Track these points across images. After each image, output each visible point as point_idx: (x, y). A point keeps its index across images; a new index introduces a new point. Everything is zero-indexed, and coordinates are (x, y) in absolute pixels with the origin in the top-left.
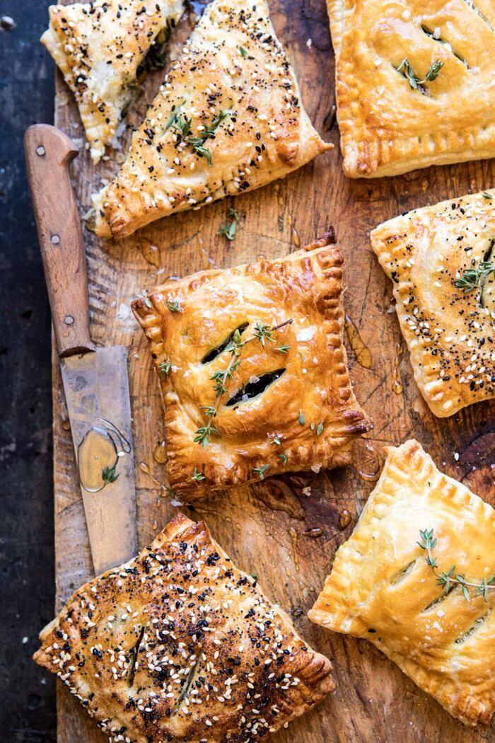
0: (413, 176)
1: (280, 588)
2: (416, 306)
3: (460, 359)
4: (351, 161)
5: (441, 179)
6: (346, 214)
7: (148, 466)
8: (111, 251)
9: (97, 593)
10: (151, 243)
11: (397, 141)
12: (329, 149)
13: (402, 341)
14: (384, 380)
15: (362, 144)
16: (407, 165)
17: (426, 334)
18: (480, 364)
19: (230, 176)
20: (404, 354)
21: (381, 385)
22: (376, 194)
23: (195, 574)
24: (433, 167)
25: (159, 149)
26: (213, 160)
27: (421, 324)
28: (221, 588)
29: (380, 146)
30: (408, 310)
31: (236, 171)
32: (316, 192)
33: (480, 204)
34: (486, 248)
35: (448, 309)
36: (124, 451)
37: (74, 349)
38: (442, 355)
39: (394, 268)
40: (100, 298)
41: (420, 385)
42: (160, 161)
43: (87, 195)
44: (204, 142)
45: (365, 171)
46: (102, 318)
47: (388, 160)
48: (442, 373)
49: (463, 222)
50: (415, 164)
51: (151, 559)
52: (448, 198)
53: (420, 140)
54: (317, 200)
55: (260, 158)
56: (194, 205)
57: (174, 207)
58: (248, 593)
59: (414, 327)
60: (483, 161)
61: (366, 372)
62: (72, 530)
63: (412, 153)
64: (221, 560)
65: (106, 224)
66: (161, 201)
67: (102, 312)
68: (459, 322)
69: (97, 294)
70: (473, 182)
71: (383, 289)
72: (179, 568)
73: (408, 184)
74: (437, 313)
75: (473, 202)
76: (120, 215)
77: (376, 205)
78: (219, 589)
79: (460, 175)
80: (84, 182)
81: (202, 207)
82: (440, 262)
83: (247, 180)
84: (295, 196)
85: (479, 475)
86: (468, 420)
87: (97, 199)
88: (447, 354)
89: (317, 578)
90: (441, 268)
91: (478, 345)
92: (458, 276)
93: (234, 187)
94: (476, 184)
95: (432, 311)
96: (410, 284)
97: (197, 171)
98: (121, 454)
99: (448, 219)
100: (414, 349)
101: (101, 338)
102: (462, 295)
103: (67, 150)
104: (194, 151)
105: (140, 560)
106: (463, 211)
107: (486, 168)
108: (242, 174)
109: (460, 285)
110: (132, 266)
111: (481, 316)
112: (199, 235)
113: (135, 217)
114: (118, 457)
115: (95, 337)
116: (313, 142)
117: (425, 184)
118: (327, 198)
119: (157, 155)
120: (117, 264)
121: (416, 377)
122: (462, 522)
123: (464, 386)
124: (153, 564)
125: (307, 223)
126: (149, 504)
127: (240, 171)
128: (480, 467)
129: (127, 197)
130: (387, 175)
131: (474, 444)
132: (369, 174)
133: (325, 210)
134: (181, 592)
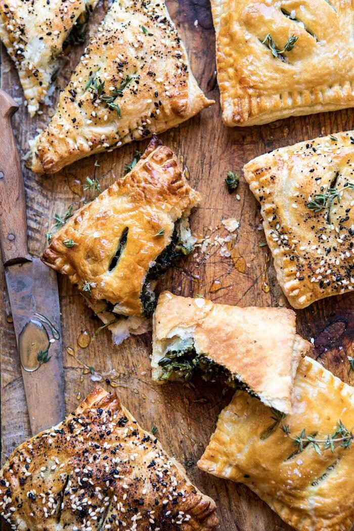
0: (277, 124)
1: (177, 444)
2: (278, 223)
3: (311, 264)
4: (228, 113)
5: (299, 127)
6: (225, 154)
7: (73, 350)
8: (44, 184)
9: (33, 449)
10: (76, 178)
11: (263, 98)
12: (211, 104)
13: (269, 252)
14: (255, 282)
15: (236, 100)
16: (271, 116)
17: (286, 245)
18: (327, 268)
19: (135, 126)
20: (270, 262)
21: (253, 286)
22: (248, 139)
23: (109, 433)
24: (292, 118)
25: (80, 105)
26: (122, 113)
27: (282, 237)
28: (129, 444)
29: (250, 102)
30: (272, 225)
31: (140, 122)
32: (202, 137)
33: (328, 144)
34: (332, 178)
35: (303, 225)
36: (55, 338)
37: (15, 259)
38: (298, 260)
39: (262, 194)
40: (36, 220)
41: (281, 284)
42: (81, 114)
43: (26, 141)
44: (114, 99)
45: (239, 121)
46: (37, 236)
47: (256, 112)
48: (298, 274)
49: (314, 158)
50: (278, 115)
51: (75, 422)
52: (303, 141)
53: (281, 97)
54: (203, 143)
55: (158, 111)
56: (107, 148)
57: (92, 150)
58: (150, 448)
59: (277, 239)
60: (330, 113)
61: (241, 275)
62: (14, 401)
63: (275, 107)
64: (130, 423)
65: (40, 163)
66: (82, 145)
67: (38, 231)
68: (311, 235)
69: (34, 217)
70: (323, 129)
71: (254, 212)
72: (96, 428)
73: (273, 131)
74: (294, 228)
75: (323, 142)
76: (51, 156)
77: (248, 147)
78: (127, 445)
79: (313, 123)
80: (24, 131)
81: (114, 150)
82: (297, 189)
83: (149, 129)
84: (186, 141)
85: (330, 355)
86: (321, 312)
87: (33, 144)
88: (301, 260)
89: (205, 437)
90: (297, 193)
91: (325, 253)
92: (310, 199)
93: (138, 134)
94: (325, 130)
95: (290, 227)
96: (274, 206)
97: (110, 121)
98: (52, 340)
99: (303, 156)
100: (276, 256)
101: (37, 251)
102: (313, 215)
103: (9, 106)
104: (107, 106)
105: (66, 423)
106: (314, 150)
107: (333, 118)
108: (145, 124)
109: (312, 206)
110: (61, 196)
111: (328, 231)
112: (112, 171)
113: (61, 157)
114: (50, 343)
115: (32, 251)
116: (199, 99)
117: (286, 130)
118: (211, 142)
119: (79, 110)
120: (49, 194)
121: (278, 278)
122: (316, 391)
123: (316, 285)
124: (76, 426)
125: (195, 162)
126: (74, 380)
127: (143, 122)
128: (330, 348)
129: (56, 142)
130: (256, 124)
131: (326, 331)
132: (242, 123)
133: (210, 152)
134: (98, 447)
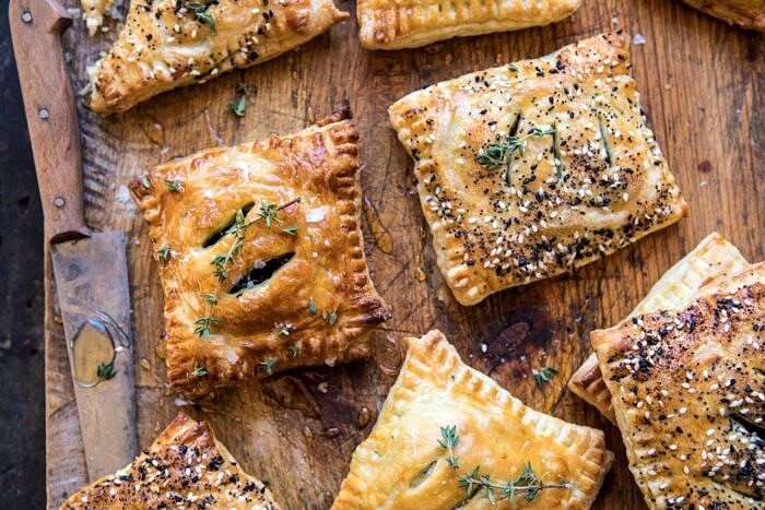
0: (437, 48)
1: (294, 494)
2: (438, 185)
3: (485, 241)
4: (367, 31)
5: (466, 52)
6: (365, 89)
7: (150, 362)
8: (111, 129)
9: (88, 503)
10: (155, 121)
11: (415, 9)
12: (344, 18)
13: (426, 226)
14: (406, 267)
15: (378, 11)
16: (427, 35)
17: (449, 216)
18: (506, 247)
19: (236, 46)
20: (427, 238)
21: (402, 272)
22: (397, 68)
23: (195, 480)
24: (456, 39)
25: (158, 15)
26: (218, 27)
27: (444, 205)
28: (225, 495)
29: (398, 14)
30: (430, 189)
31: (243, 40)
32: (332, 65)
33: (506, 78)
34: (511, 123)
35: (472, 188)
36: (123, 345)
37: (65, 234)
38: (466, 237)
39: (415, 145)
40: (98, 180)
41: (443, 270)
42: (159, 29)
43: (85, 70)
44: (207, 8)
45: (382, 41)
46: (100, 202)
47: (407, 29)
48: (466, 257)
49: (486, 96)
50: (437, 34)
51: (148, 465)
52: (472, 71)
53: (440, 9)
54: (334, 74)
55: (268, 25)
56: (197, 77)
57: (175, 79)
58: (255, 500)
59: (437, 208)
60: (508, 33)
61: (386, 258)
62: (65, 433)
63: (432, 21)
64: (226, 464)
65: (102, 99)
66: (160, 72)
67: (100, 195)
68: (484, 202)
69: (94, 175)
70: (499, 56)
71: (405, 170)
72: (177, 473)
73: (430, 57)
74: (459, 192)
75: (498, 75)
76: (115, 87)
77: (396, 79)
78: (222, 497)
79: (486, 48)
80: (82, 55)
81: (208, 81)
82: (464, 138)
83: (256, 51)
84: (310, 70)
85: (508, 367)
86: (496, 309)
87: (93, 71)
88: (471, 237)
89: (334, 482)
90: (463, 144)
91: (503, 226)
92: (481, 152)
93: (241, 58)
94: (502, 58)
95: (455, 190)
96: (431, 162)
97: (200, 39)
98: (119, 349)
99: (472, 92)
100: (436, 232)
101: (98, 223)
102: (485, 173)
103: (57, 17)
104: (195, 18)
105: (137, 466)
106: (487, 85)
107: (512, 41)
108: (250, 43)
109: (484, 161)
110: (133, 145)
111: (507, 195)
112: (207, 111)
113: (132, 89)
114: (116, 353)
115: (93, 222)
116: (326, 10)
117: (449, 57)
118: (345, 72)
119: (156, 22)
120: (117, 143)
121: (439, 262)
122: (487, 419)
123: (490, 272)
124: (149, 470)
125: (323, 99)
126: (150, 404)
127: (247, 41)
128: (509, 359)
129: (123, 67)
130: (407, 46)
131: (503, 335)
132: (386, 44)
133: (343, 85)
134: (180, 500)
